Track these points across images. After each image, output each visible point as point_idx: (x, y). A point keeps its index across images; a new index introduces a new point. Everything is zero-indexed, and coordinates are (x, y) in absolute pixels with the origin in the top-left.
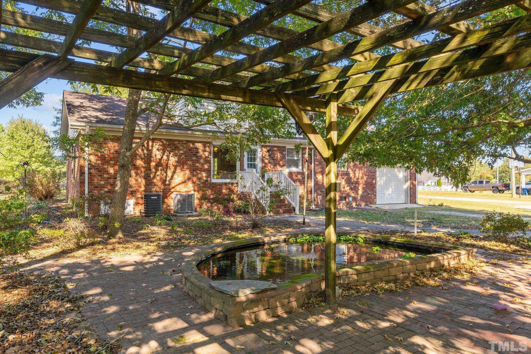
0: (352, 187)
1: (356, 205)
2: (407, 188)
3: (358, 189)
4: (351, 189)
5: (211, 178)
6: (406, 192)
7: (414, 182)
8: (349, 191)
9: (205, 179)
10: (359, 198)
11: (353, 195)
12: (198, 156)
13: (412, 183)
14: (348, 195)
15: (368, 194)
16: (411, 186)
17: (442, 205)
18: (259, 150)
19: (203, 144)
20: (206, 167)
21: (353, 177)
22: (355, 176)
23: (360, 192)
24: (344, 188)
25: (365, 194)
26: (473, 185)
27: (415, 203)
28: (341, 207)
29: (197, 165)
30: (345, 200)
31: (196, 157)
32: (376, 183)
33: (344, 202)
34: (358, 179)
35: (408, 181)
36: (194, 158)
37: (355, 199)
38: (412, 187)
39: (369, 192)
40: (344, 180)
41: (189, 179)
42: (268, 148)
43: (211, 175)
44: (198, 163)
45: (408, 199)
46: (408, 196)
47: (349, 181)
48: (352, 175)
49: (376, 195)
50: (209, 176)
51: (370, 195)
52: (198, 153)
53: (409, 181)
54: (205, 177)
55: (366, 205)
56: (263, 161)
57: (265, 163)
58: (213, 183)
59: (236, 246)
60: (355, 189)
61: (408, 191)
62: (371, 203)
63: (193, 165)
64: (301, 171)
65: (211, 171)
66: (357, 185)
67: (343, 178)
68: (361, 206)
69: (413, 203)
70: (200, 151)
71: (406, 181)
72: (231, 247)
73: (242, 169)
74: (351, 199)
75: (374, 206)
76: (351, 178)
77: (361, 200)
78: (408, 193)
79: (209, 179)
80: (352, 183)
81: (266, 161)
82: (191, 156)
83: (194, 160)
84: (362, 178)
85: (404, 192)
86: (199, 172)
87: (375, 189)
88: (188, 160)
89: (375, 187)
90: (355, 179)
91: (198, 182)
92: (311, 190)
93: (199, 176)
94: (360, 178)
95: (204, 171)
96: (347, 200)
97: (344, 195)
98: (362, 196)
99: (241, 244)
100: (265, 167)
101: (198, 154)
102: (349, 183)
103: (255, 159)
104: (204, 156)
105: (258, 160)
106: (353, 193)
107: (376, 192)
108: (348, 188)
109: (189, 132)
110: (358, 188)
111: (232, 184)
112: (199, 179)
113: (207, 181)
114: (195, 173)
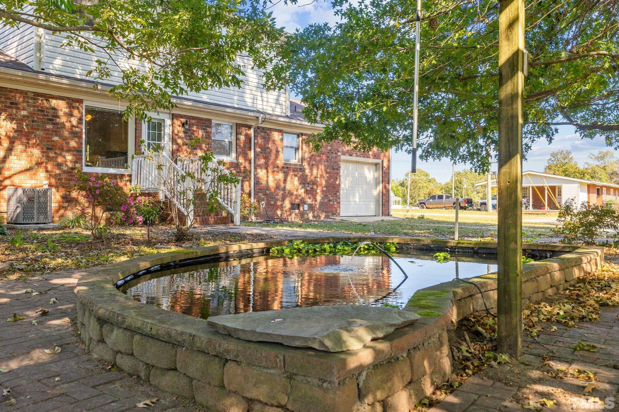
0: (309, 189)
1: (314, 217)
2: (379, 194)
3: (317, 193)
4: (307, 192)
5: (81, 163)
6: (377, 201)
7: (387, 185)
8: (303, 195)
9: (70, 165)
10: (318, 206)
11: (309, 201)
12: (57, 124)
13: (385, 187)
14: (303, 202)
15: (330, 201)
16: (384, 190)
17: (423, 218)
18: (168, 122)
19: (68, 103)
20: (73, 144)
21: (309, 174)
22: (312, 175)
23: (319, 198)
24: (297, 191)
25: (326, 201)
26: (431, 200)
27: (389, 215)
28: (293, 220)
29: (56, 138)
30: (299, 209)
31: (54, 124)
32: (339, 185)
33: (297, 211)
34: (316, 177)
35: (379, 183)
36: (49, 126)
37: (311, 207)
38: (384, 192)
39: (331, 198)
40: (296, 178)
41: (39, 164)
42: (183, 120)
43: (81, 159)
44: (56, 135)
45: (379, 210)
46: (379, 205)
47: (304, 181)
48: (307, 171)
49: (339, 203)
50: (78, 160)
51: (331, 203)
52: (58, 117)
53: (381, 185)
54: (71, 161)
55: (327, 217)
56: (174, 141)
57: (177, 144)
58: (85, 174)
59: (177, 259)
60: (311, 192)
61: (379, 198)
62: (333, 214)
63: (49, 140)
64: (235, 161)
65: (81, 151)
66: (315, 187)
67: (296, 176)
68: (320, 217)
69: (385, 215)
70: (61, 113)
71: (377, 184)
72: (169, 260)
73: (138, 151)
74: (306, 207)
75: (338, 219)
76: (307, 176)
77: (320, 209)
78: (379, 201)
79: (78, 165)
80: (308, 184)
81: (180, 141)
82: (44, 123)
83: (48, 130)
84: (322, 176)
85: (374, 200)
86: (58, 152)
87: (338, 194)
88: (38, 130)
89: (338, 191)
90: (312, 177)
91: (58, 172)
92: (250, 191)
93: (60, 160)
94: (319, 176)
95: (69, 150)
96: (301, 209)
97: (297, 201)
98: (321, 204)
99: (187, 257)
100: (178, 150)
101: (58, 120)
102: (304, 184)
103: (160, 138)
104: (68, 125)
105: (166, 138)
106: (310, 198)
107: (339, 198)
108: (303, 190)
109: (41, 77)
110: (316, 191)
111: (122, 176)
112: (59, 166)
113: (73, 169)
114: (52, 155)
